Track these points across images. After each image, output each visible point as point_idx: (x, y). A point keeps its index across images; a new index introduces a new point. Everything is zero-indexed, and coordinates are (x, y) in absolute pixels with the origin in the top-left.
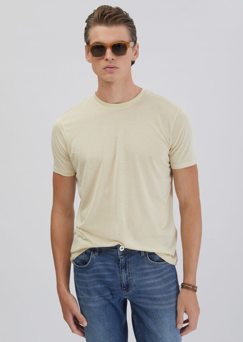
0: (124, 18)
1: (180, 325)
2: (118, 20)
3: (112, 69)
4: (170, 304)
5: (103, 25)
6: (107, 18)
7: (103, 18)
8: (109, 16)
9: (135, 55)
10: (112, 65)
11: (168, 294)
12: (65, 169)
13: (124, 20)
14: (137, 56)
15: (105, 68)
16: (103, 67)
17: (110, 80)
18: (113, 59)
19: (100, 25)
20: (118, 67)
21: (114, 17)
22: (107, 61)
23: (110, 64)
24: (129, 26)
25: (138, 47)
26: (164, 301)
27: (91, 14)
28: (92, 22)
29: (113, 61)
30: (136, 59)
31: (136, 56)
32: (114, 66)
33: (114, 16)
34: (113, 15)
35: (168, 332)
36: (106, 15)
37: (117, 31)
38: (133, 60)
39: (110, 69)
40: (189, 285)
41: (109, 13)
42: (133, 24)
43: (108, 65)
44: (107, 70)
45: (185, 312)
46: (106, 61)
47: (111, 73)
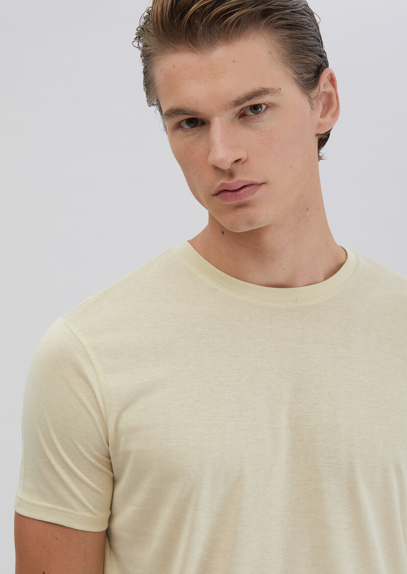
6: (190, 19)
7: (181, 20)
8: (197, 13)
10: (238, 179)
12: (88, 504)
14: (336, 115)
15: (217, 194)
18: (237, 161)
29: (239, 165)
30: (332, 124)
32: (246, 182)
33: (213, 7)
34: (210, 6)
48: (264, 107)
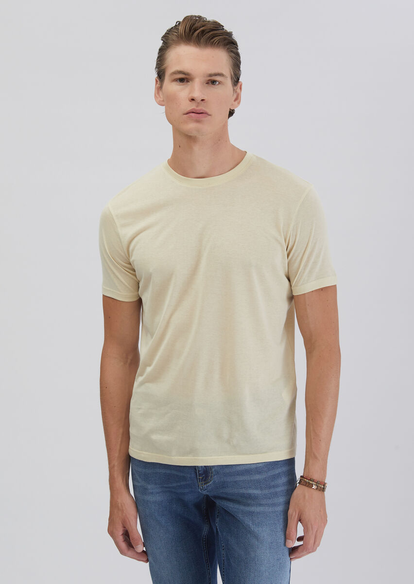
0: (227, 37)
1: (290, 541)
2: (217, 39)
3: (200, 115)
4: (274, 505)
5: (192, 44)
6: (199, 33)
7: (193, 33)
8: (203, 31)
9: (236, 100)
10: (201, 108)
11: (272, 490)
13: (225, 40)
14: (239, 103)
15: (187, 113)
16: (185, 112)
17: (194, 134)
18: (202, 100)
19: (186, 45)
20: (209, 113)
21: (211, 33)
22: (193, 102)
23: (197, 106)
24: (232, 51)
25: (241, 89)
26: (265, 500)
27: (172, 28)
28: (174, 38)
29: (202, 102)
30: (237, 107)
31: (236, 102)
32: (204, 111)
33: (210, 31)
35: (266, 550)
36: (198, 30)
37: (213, 57)
38: (232, 109)
39: (197, 115)
40: (310, 480)
41: (203, 26)
42: (238, 49)
43: (194, 109)
44: (192, 116)
45: (300, 520)
46: (190, 101)
47: (198, 121)
48: (217, 83)
